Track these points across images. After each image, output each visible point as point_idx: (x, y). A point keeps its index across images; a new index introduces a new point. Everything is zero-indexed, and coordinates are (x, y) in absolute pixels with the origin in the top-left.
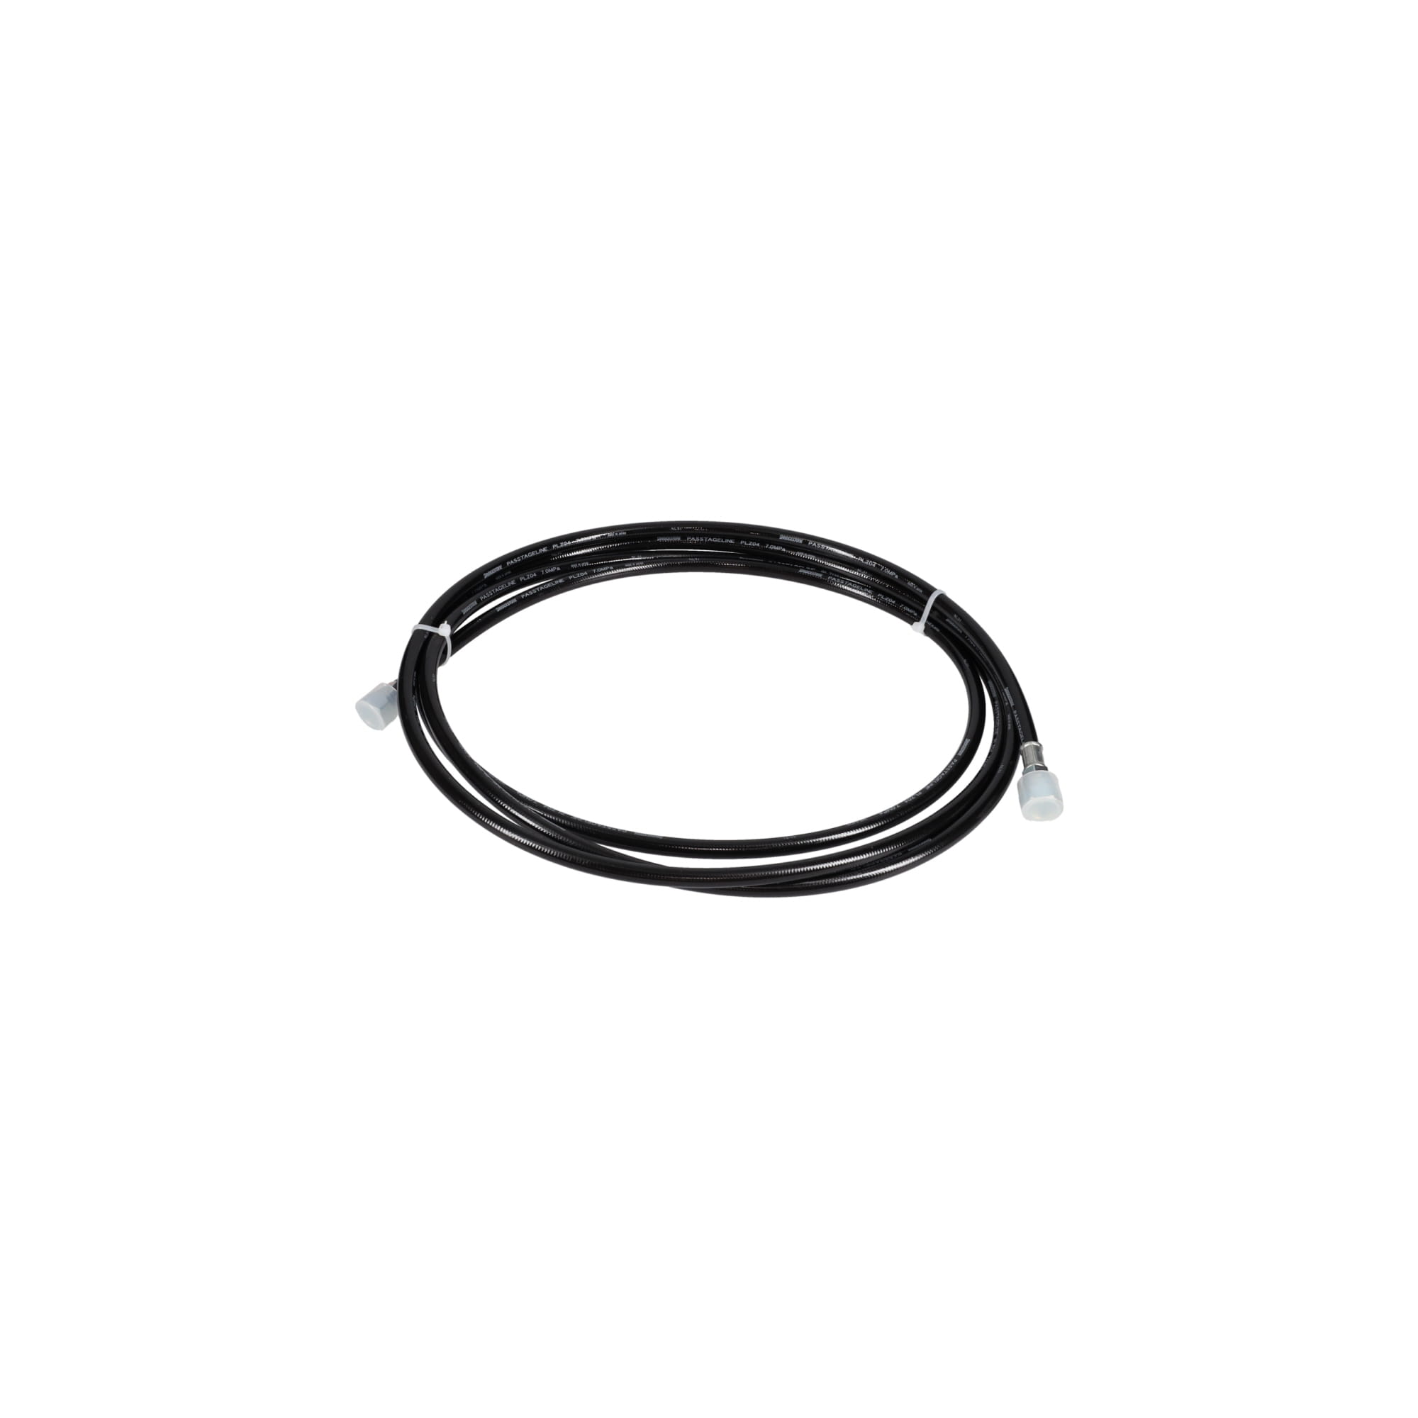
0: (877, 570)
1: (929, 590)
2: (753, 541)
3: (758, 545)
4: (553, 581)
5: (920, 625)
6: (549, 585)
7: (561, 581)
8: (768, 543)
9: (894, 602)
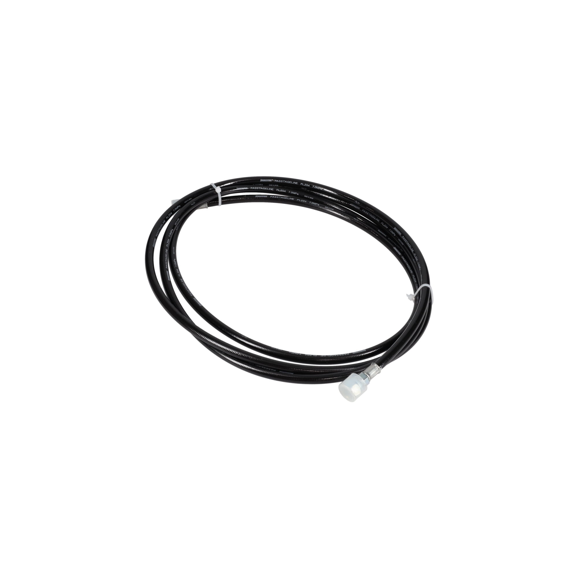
4: (289, 198)
6: (286, 198)
7: (292, 199)
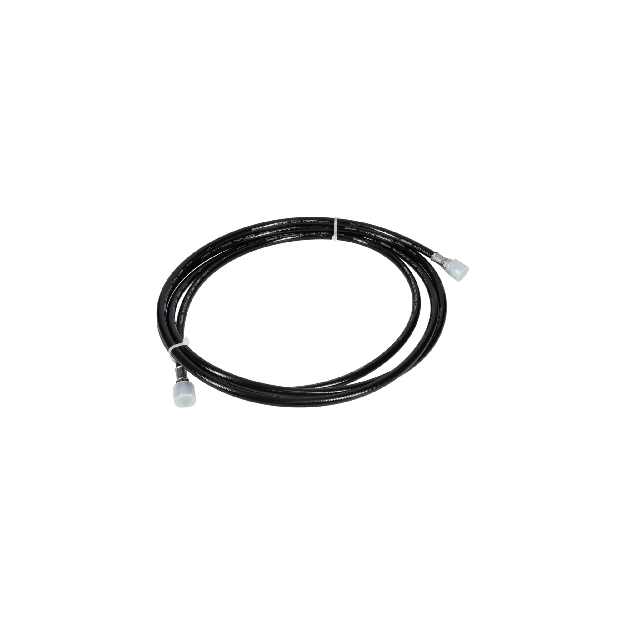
0: (302, 223)
1: (332, 220)
2: (239, 238)
3: (242, 239)
5: (335, 236)
8: (246, 236)
9: (314, 233)
